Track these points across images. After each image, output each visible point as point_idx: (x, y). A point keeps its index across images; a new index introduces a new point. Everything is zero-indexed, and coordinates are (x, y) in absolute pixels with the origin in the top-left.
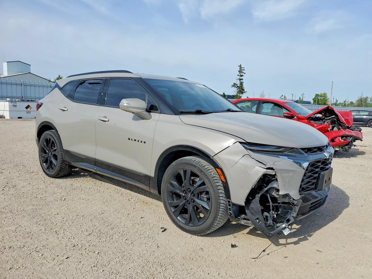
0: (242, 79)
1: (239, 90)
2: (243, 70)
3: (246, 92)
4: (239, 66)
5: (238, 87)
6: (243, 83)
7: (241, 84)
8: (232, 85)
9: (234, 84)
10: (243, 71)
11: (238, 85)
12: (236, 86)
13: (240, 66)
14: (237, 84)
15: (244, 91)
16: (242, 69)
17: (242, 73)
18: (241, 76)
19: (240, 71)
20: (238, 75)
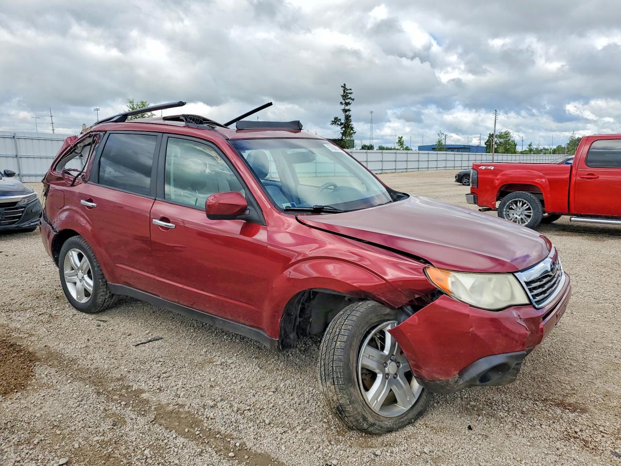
0: (349, 110)
1: (344, 129)
2: (350, 93)
3: (354, 133)
4: (342, 87)
5: (342, 124)
6: (350, 116)
7: (348, 118)
8: (332, 122)
9: (336, 121)
10: (350, 96)
11: (343, 121)
12: (340, 123)
13: (344, 87)
14: (340, 119)
15: (352, 132)
16: (348, 91)
17: (349, 98)
18: (347, 104)
19: (345, 96)
20: (341, 103)
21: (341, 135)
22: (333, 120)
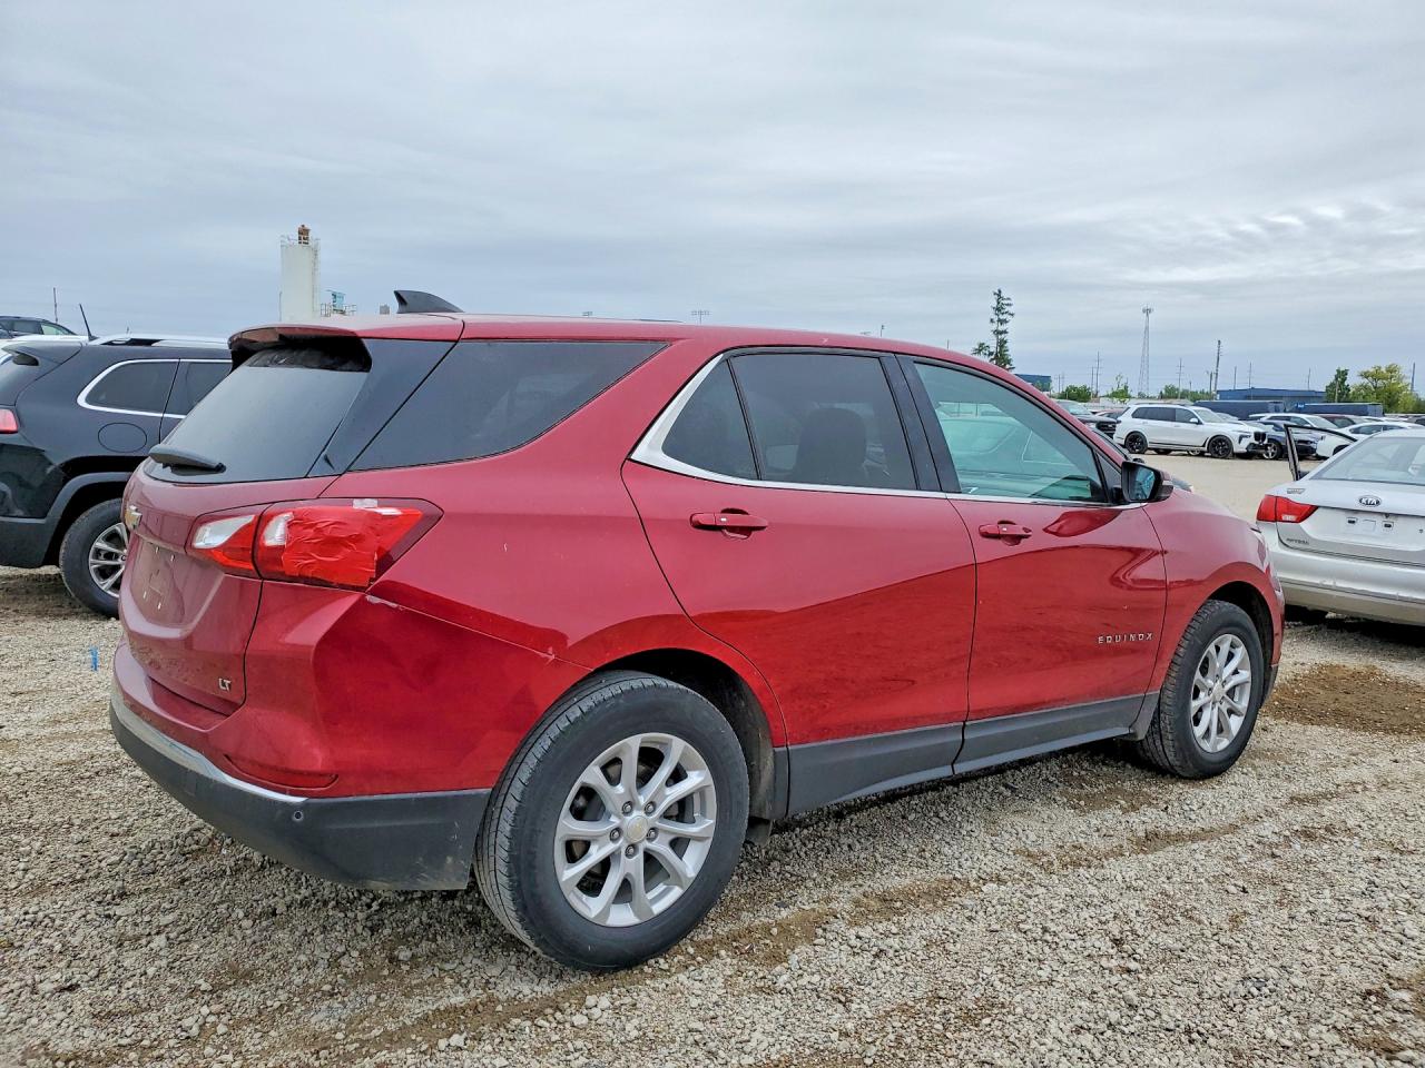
0: (1005, 332)
1: (996, 360)
2: (1008, 305)
4: (995, 294)
5: (991, 354)
6: (1006, 342)
7: (1002, 344)
8: (978, 348)
9: (981, 345)
10: (1007, 309)
11: (992, 350)
12: (988, 351)
13: (999, 294)
14: (989, 346)
15: (1008, 366)
16: (1006, 302)
17: (1004, 313)
18: (1002, 322)
19: (998, 309)
20: (992, 321)
22: (978, 344)
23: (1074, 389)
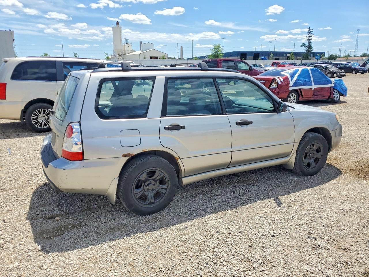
0: (311, 40)
1: (307, 49)
3: (312, 50)
5: (306, 46)
7: (310, 43)
11: (307, 45)
12: (305, 46)
13: (309, 28)
14: (306, 44)
15: (311, 50)
16: (311, 31)
18: (311, 36)
19: (309, 33)
20: (307, 36)
21: (306, 51)
22: (302, 44)
23: (332, 55)
